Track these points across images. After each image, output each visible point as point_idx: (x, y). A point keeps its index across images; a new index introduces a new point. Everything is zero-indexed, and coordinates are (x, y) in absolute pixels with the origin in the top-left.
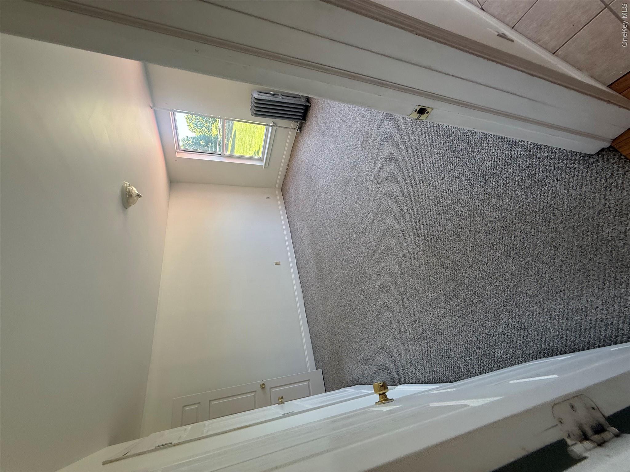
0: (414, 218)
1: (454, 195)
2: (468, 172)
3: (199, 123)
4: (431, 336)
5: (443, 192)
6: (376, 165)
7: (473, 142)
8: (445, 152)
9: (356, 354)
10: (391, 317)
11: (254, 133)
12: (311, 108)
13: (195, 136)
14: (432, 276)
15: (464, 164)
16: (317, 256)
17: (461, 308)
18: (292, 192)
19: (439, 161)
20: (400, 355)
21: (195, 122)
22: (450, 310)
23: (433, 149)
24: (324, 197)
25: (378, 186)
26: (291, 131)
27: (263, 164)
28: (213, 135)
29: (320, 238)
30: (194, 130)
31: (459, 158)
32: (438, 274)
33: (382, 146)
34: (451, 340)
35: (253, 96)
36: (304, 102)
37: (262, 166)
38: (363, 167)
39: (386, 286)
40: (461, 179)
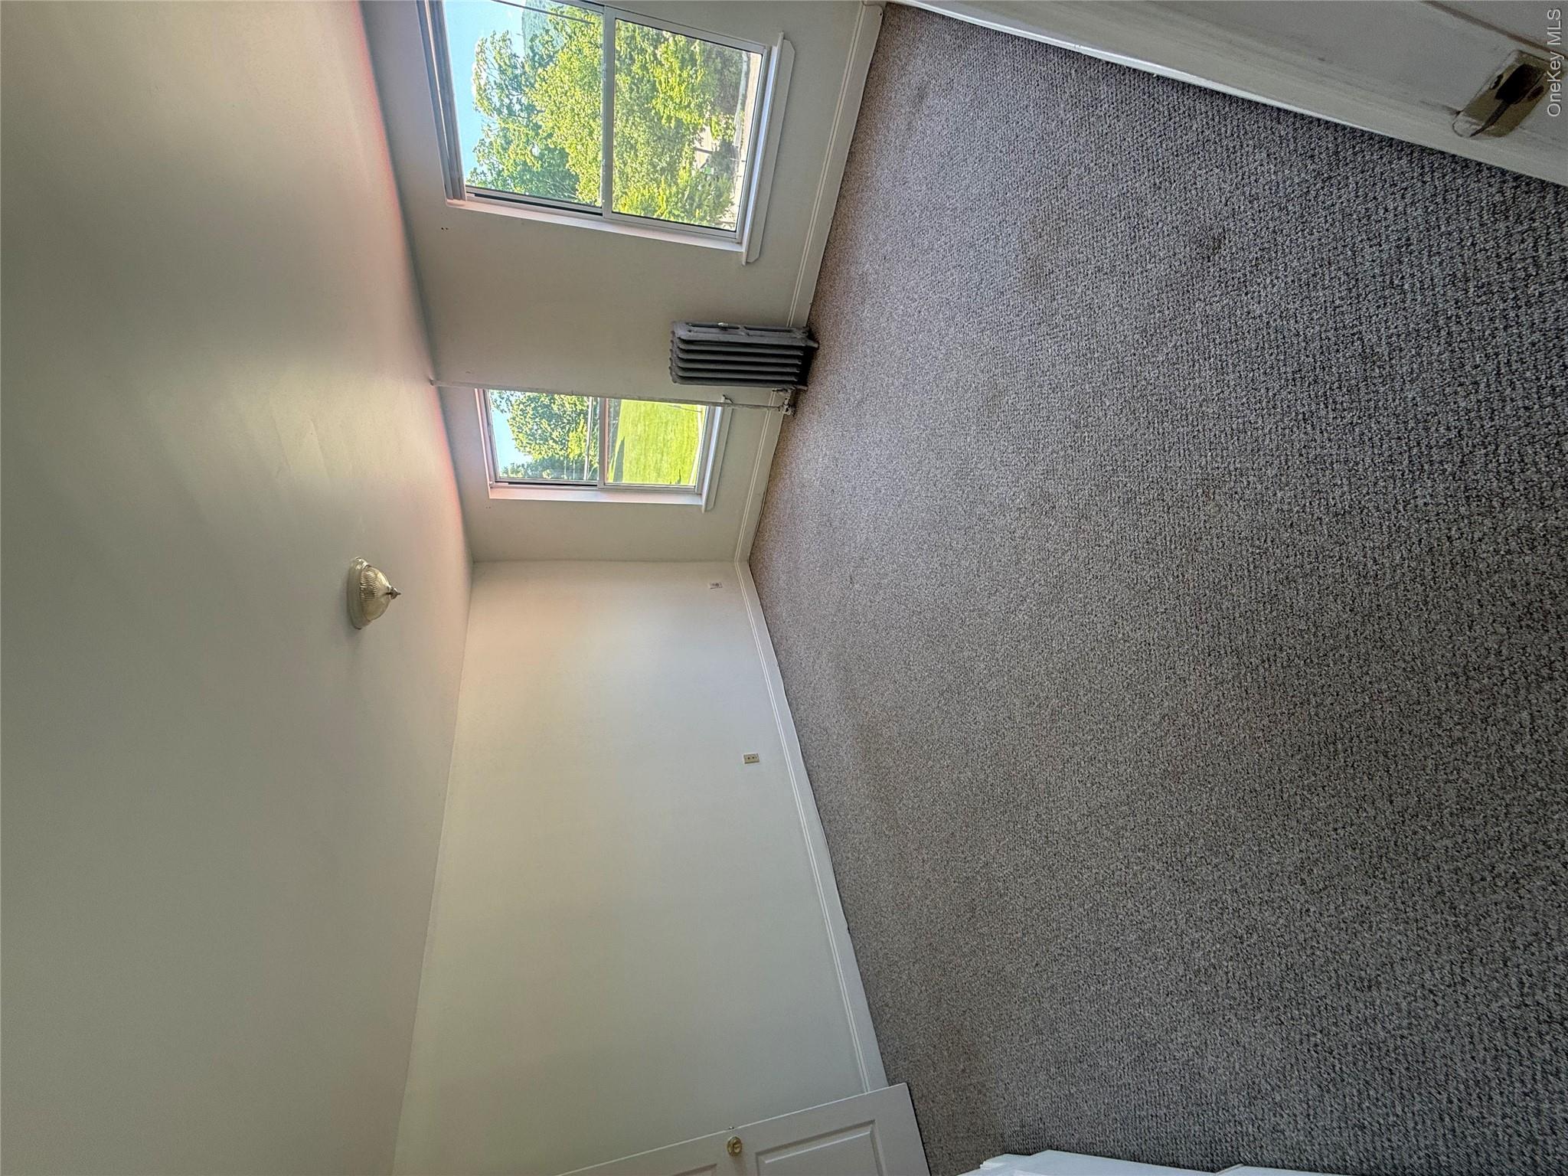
0: (1188, 599)
1: (1336, 515)
2: (1381, 439)
3: (540, 431)
4: (1323, 993)
5: (1290, 511)
6: (1032, 465)
7: (1383, 349)
8: (1275, 395)
9: (1027, 1041)
10: (1145, 920)
11: (665, 442)
12: (821, 352)
13: (530, 461)
14: (1291, 782)
15: (1360, 418)
16: (865, 734)
17: (1441, 893)
18: (778, 564)
19: (1256, 423)
20: (1200, 1053)
21: (531, 430)
22: (1393, 899)
23: (1227, 393)
24: (875, 569)
25: (1046, 521)
26: (769, 413)
27: (702, 502)
28: (571, 456)
29: (871, 683)
30: (528, 449)
31: (1334, 402)
32: (1315, 774)
33: (1044, 413)
34: (1422, 1014)
35: (677, 336)
36: (802, 339)
37: (699, 507)
38: (992, 476)
39: (1110, 817)
40: (1357, 464)
